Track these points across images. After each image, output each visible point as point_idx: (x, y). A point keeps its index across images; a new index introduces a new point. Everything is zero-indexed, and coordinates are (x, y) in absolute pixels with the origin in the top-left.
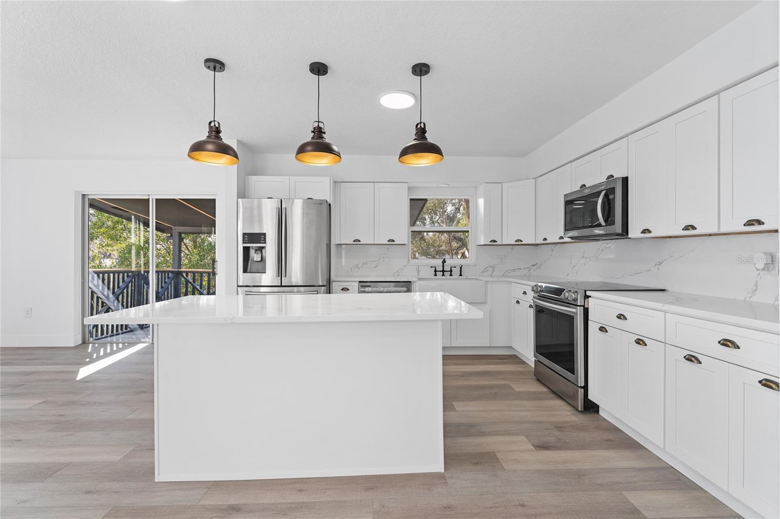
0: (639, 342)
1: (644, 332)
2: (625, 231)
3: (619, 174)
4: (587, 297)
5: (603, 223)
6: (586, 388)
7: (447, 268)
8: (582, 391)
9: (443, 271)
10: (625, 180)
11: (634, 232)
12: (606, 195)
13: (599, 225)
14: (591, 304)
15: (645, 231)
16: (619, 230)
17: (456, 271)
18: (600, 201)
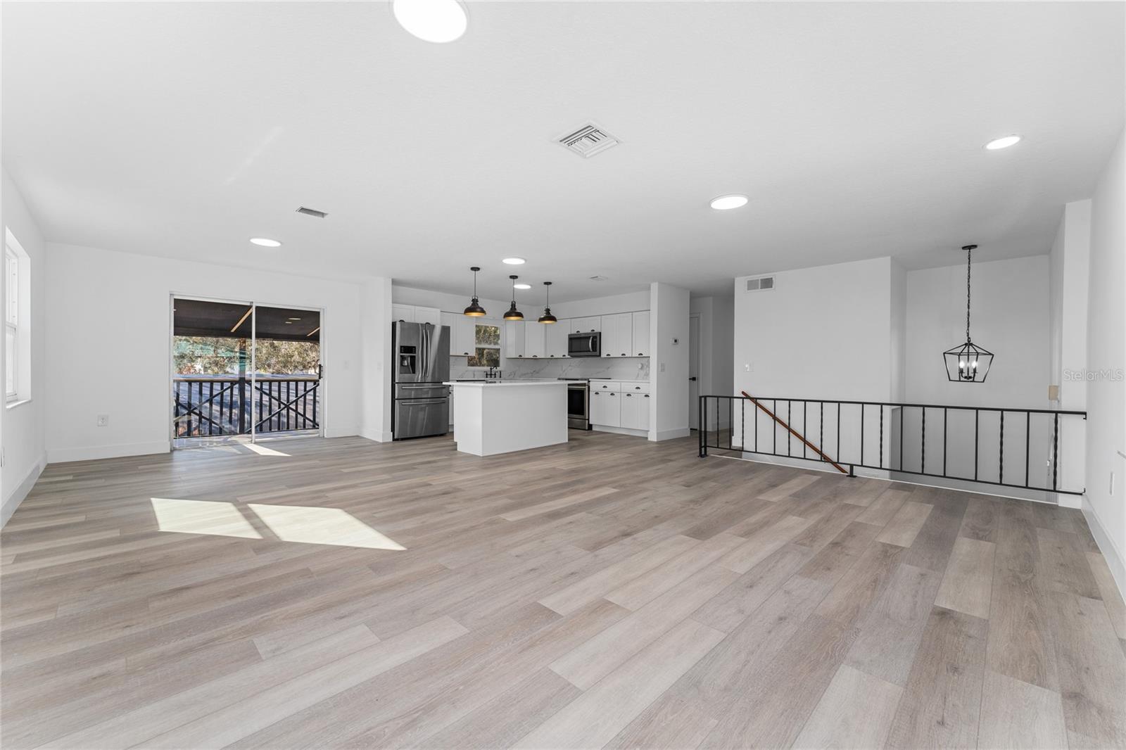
0: (612, 394)
1: (612, 391)
2: (600, 355)
3: (597, 330)
4: (589, 381)
5: (591, 350)
6: (588, 420)
7: (493, 373)
8: (587, 421)
9: (491, 375)
10: (600, 333)
11: (604, 355)
12: (593, 339)
13: (589, 351)
14: (591, 384)
15: (608, 355)
16: (598, 354)
17: (498, 374)
18: (590, 341)
